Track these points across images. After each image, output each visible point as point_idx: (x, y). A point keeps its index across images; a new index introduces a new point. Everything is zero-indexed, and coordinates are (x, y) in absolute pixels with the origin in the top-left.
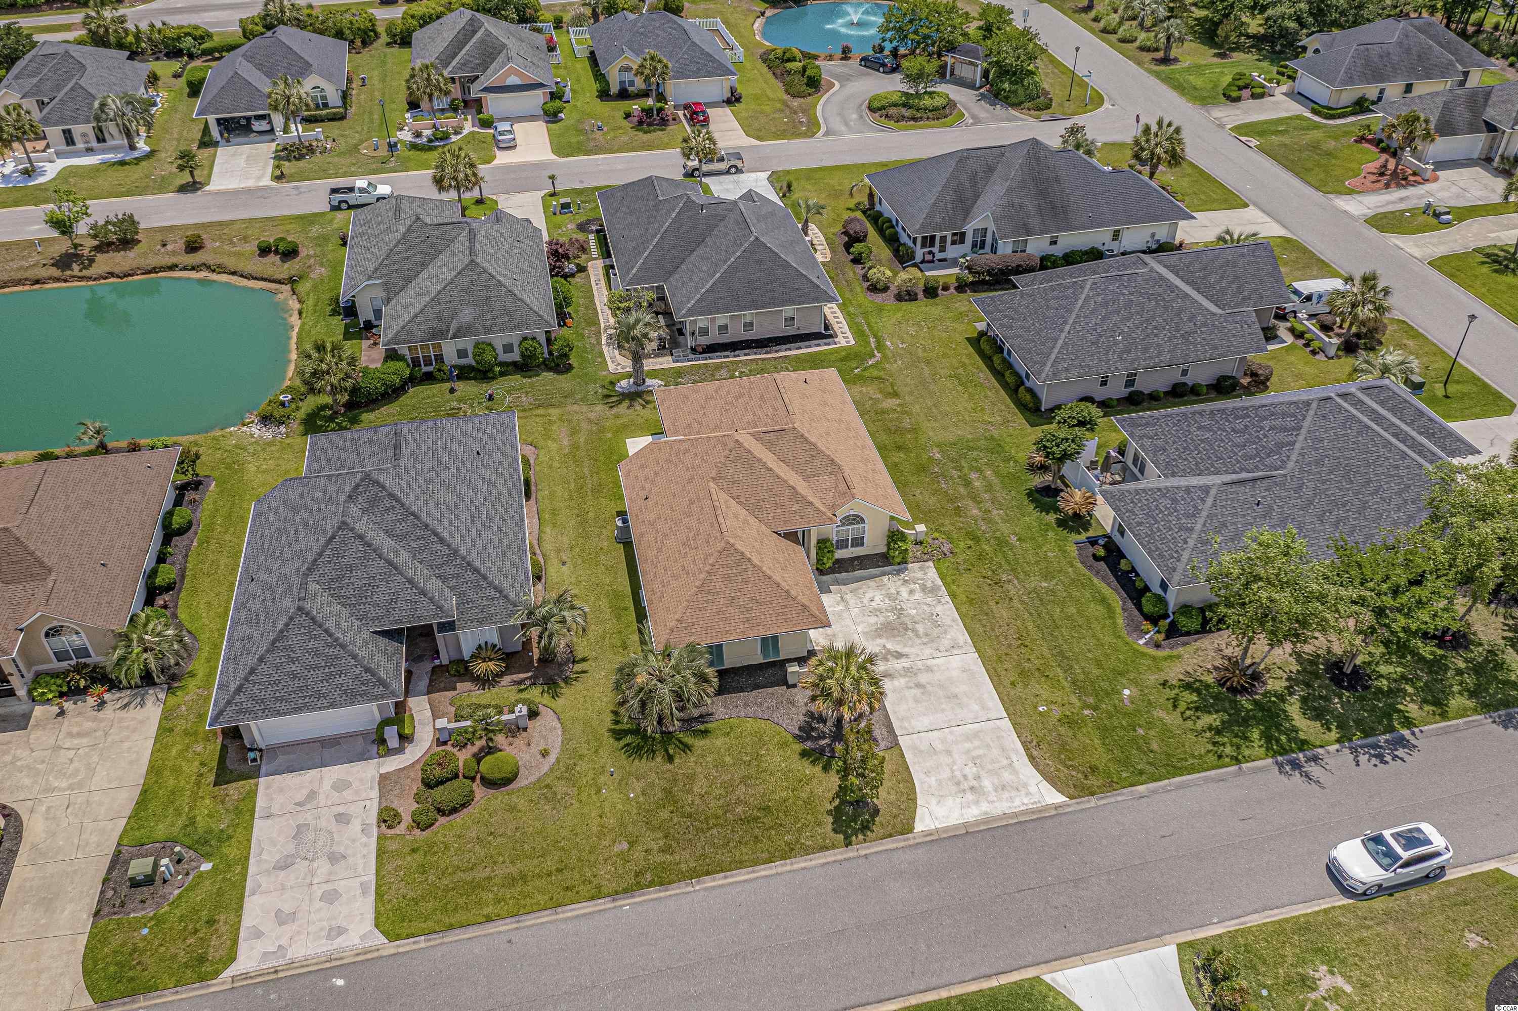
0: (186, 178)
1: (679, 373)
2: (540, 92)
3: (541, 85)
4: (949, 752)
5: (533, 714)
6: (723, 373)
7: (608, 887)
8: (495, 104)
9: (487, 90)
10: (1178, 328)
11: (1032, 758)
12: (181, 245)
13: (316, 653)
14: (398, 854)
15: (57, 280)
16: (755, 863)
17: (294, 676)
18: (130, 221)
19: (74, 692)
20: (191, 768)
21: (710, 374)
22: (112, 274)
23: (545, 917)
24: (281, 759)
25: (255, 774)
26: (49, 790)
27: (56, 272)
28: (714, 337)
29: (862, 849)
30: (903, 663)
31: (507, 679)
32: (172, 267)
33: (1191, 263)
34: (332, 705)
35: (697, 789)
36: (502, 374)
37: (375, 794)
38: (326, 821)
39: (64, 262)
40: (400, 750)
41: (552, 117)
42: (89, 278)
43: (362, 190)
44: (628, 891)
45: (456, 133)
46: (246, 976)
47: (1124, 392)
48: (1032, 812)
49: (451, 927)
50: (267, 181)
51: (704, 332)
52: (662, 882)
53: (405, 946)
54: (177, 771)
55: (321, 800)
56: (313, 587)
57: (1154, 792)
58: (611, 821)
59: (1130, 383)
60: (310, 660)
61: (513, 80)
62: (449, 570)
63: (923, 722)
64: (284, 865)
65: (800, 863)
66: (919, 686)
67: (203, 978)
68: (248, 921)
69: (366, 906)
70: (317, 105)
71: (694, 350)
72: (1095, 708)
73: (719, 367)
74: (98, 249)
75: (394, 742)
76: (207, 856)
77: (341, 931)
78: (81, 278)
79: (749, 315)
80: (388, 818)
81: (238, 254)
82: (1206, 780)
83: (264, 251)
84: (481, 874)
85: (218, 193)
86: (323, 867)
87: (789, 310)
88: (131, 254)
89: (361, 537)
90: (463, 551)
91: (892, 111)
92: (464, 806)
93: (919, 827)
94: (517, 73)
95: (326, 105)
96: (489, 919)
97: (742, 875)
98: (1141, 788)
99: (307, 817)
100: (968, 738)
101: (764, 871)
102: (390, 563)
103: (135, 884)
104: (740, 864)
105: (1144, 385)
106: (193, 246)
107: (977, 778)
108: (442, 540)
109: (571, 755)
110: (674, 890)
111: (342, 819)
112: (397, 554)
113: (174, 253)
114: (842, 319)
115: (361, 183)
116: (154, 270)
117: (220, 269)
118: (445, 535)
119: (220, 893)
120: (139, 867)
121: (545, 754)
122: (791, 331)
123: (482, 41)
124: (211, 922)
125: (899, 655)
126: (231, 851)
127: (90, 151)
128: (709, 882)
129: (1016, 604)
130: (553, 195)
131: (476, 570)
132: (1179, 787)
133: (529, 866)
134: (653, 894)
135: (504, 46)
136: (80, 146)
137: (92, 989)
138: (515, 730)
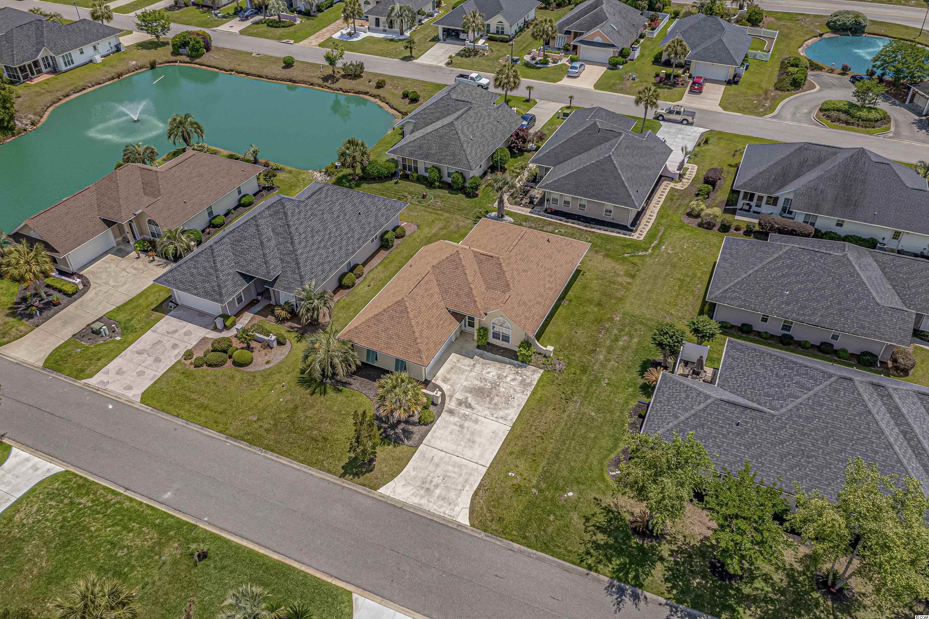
0: (408, 54)
1: (526, 219)
2: (611, 50)
3: (613, 46)
4: (437, 465)
5: (280, 343)
6: (550, 228)
7: (231, 431)
8: (584, 51)
9: (582, 42)
10: (839, 303)
11: (476, 493)
12: (373, 83)
13: (205, 268)
14: (177, 371)
15: (319, 86)
16: (296, 459)
17: (192, 275)
18: (361, 66)
19: (145, 251)
20: (151, 299)
21: (540, 226)
22: (341, 89)
23: (197, 428)
24: (179, 312)
25: (166, 312)
26: (107, 283)
27: (321, 82)
28: (560, 206)
29: (347, 484)
30: (467, 411)
31: (290, 323)
32: (366, 93)
33: (901, 265)
34: (197, 295)
35: (309, 413)
36: (439, 187)
37: (194, 343)
38: (168, 345)
39: (326, 79)
40: (220, 331)
41: (613, 66)
42: (332, 89)
43: (472, 79)
44: (236, 438)
45: (554, 62)
46: (88, 385)
47: (779, 332)
48: (444, 519)
49: (163, 411)
50: (443, 65)
51: (555, 201)
52: (251, 443)
53: (143, 407)
54: (147, 297)
55: (176, 335)
56: (226, 240)
57: (522, 552)
58: (261, 405)
59: (786, 327)
60: (201, 270)
61: (598, 39)
62: (287, 259)
63: (442, 445)
64: (139, 353)
65: (314, 472)
66: (461, 426)
67: (77, 377)
68: (109, 366)
69: (147, 384)
70: (498, 32)
71: (546, 211)
72: (541, 491)
73: (550, 224)
74: (344, 76)
75: (220, 326)
76: (122, 335)
77: (130, 388)
78: (329, 88)
79: (584, 200)
80: (188, 355)
81: (393, 94)
82: (559, 565)
83: (405, 96)
84: (194, 396)
85: (419, 65)
86: (150, 360)
87: (609, 205)
88: (354, 82)
89: (257, 226)
90: (299, 252)
91: (834, 114)
92: (216, 366)
93: (382, 490)
94: (601, 35)
95: (502, 33)
96: (178, 416)
97: (284, 461)
98: (516, 545)
99: (165, 339)
100: (455, 465)
101: (295, 465)
102: (262, 243)
103: (93, 332)
104: (288, 455)
105: (797, 333)
106: (380, 85)
107: (437, 486)
108: (292, 243)
109: (278, 369)
110: (254, 449)
111: (175, 346)
112: (269, 240)
113: (370, 87)
114: (650, 225)
115: (474, 75)
116: (358, 93)
117: (383, 100)
118: (296, 242)
119: (112, 351)
120: (96, 326)
121: (268, 362)
122: (608, 219)
123: (596, 14)
124: (99, 359)
125: (469, 406)
126: (130, 338)
127: (385, 31)
128: (269, 455)
129: (565, 415)
130: (568, 108)
131: (298, 264)
132: (538, 558)
133: (212, 404)
134: (243, 445)
135: (606, 18)
136: (381, 28)
137: (47, 361)
138: (268, 346)
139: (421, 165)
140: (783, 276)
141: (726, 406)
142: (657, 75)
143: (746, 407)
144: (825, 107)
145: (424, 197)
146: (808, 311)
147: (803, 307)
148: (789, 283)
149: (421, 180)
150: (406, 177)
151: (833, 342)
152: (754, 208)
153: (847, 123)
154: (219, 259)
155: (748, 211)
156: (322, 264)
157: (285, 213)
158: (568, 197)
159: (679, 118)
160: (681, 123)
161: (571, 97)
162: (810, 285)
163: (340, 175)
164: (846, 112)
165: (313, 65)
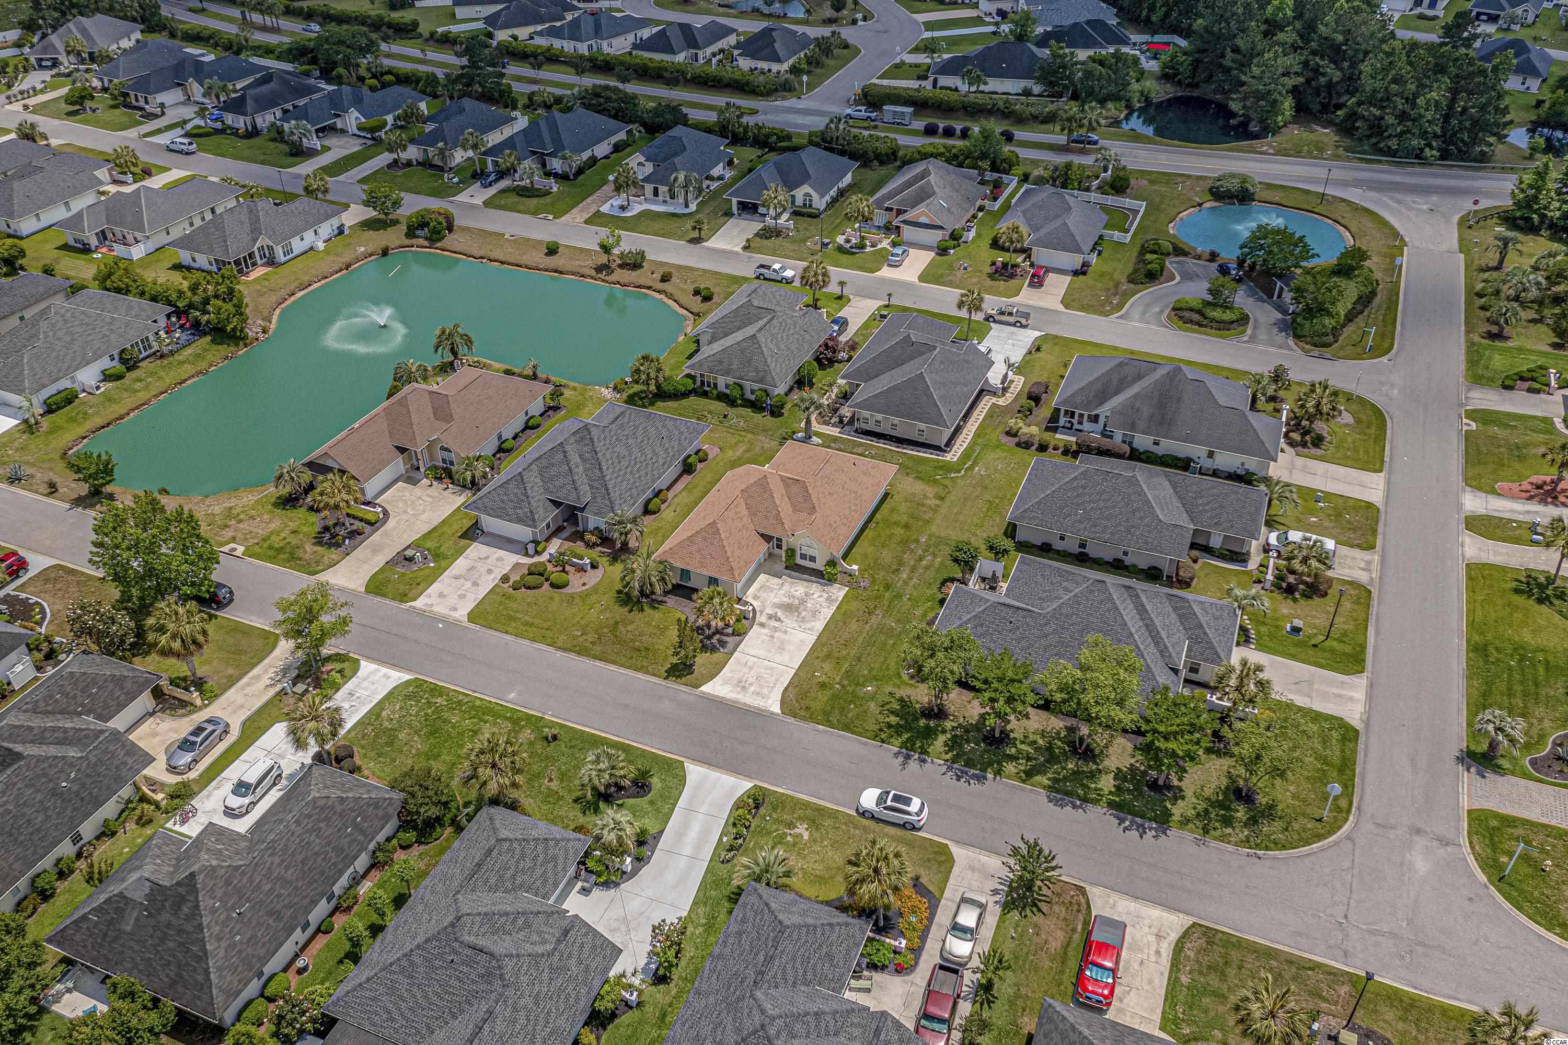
0: (695, 234)
1: (835, 439)
2: (940, 232)
3: (941, 228)
4: (751, 668)
5: (594, 567)
6: (860, 450)
7: (559, 644)
8: (908, 232)
9: (905, 222)
11: (786, 689)
12: (657, 276)
13: (516, 495)
14: (498, 594)
15: (592, 278)
16: (622, 666)
17: (503, 502)
18: (642, 254)
19: (439, 479)
20: (455, 527)
21: (850, 448)
22: (619, 283)
23: (527, 642)
24: (488, 539)
25: (474, 539)
26: (405, 512)
27: (593, 273)
28: (871, 427)
29: (671, 684)
30: (777, 624)
31: (600, 549)
32: (649, 288)
34: (510, 521)
35: (629, 628)
36: (742, 406)
37: (508, 568)
38: (483, 570)
39: (599, 269)
40: (532, 557)
41: (942, 251)
42: (606, 282)
43: (775, 271)
44: (565, 650)
45: (872, 246)
46: (414, 608)
47: (1076, 550)
48: (758, 709)
49: (491, 628)
50: (738, 249)
51: (866, 420)
52: (579, 653)
53: (472, 626)
54: (451, 525)
55: (489, 561)
56: (534, 467)
57: (825, 732)
58: (583, 622)
59: (1083, 546)
60: (512, 496)
61: (924, 220)
62: (596, 484)
63: (755, 652)
64: (456, 578)
65: (640, 675)
66: (772, 637)
67: (401, 601)
68: (429, 591)
69: (470, 606)
70: (805, 205)
71: (856, 431)
72: (843, 686)
73: (861, 444)
74: (621, 266)
75: (531, 552)
76: (435, 562)
77: (455, 609)
78: (603, 281)
79: (896, 420)
80: (505, 579)
81: (683, 290)
82: (857, 741)
83: (697, 292)
84: (518, 615)
85: (709, 249)
86: (468, 584)
87: (922, 426)
88: (634, 274)
89: (565, 452)
90: (607, 478)
92: (534, 588)
93: (703, 688)
94: (927, 216)
95: (810, 206)
96: (506, 632)
97: (612, 667)
98: (821, 727)
99: (478, 565)
100: (767, 668)
101: (622, 671)
102: (570, 469)
103: (406, 559)
104: (614, 662)
105: (1092, 551)
106: (665, 279)
107: (751, 684)
108: (600, 469)
109: (595, 589)
110: (582, 659)
111: (490, 571)
112: (577, 467)
113: (654, 280)
114: (965, 445)
115: (777, 266)
116: (639, 287)
117: (670, 296)
118: (604, 468)
119: (429, 576)
120: (410, 553)
121: (584, 584)
122: (921, 440)
123: (922, 188)
124: (418, 584)
125: (779, 620)
126: (444, 564)
127: (665, 202)
128: (598, 663)
129: (867, 627)
130: (887, 306)
131: (607, 490)
132: (840, 736)
133: (536, 621)
134: (573, 656)
135: (934, 193)
136: (661, 198)
137: (367, 586)
138: (581, 569)
139: (722, 381)
140: (1078, 496)
141: (1002, 608)
142: (993, 264)
143: (1018, 608)
144: (1178, 306)
145: (725, 416)
146: (1099, 529)
147: (1095, 526)
148: (1083, 503)
149: (722, 397)
150: (705, 394)
151: (1124, 558)
152: (1076, 426)
153: (1200, 325)
154: (529, 486)
155: (1071, 428)
156: (631, 489)
157: (591, 439)
158: (879, 417)
159: (1011, 319)
160: (1014, 325)
161: (890, 295)
162: (1102, 504)
163: (631, 391)
164: (1199, 312)
165: (582, 250)
